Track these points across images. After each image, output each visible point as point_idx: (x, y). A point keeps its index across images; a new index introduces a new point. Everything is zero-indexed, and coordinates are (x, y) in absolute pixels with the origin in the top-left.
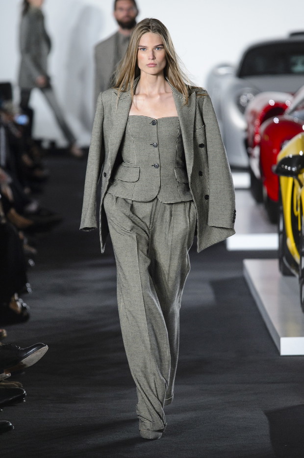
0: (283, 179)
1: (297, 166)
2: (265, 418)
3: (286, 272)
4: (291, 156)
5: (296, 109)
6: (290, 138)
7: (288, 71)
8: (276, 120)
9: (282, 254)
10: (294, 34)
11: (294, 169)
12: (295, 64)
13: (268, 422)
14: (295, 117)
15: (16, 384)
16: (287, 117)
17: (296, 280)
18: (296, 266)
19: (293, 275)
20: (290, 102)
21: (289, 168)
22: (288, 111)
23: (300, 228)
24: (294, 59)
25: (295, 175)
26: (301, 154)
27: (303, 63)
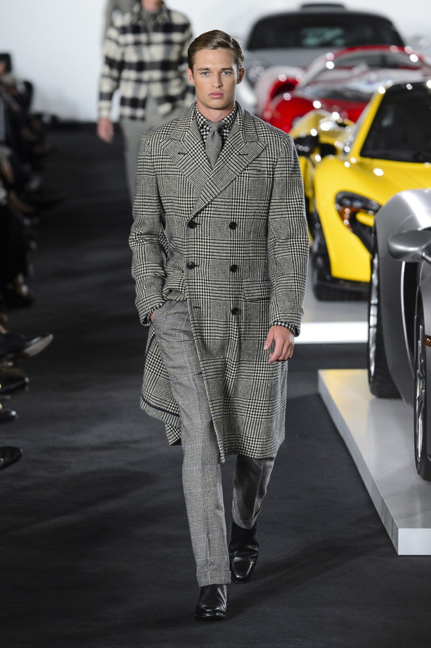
1: (309, 146)
4: (303, 136)
5: (309, 84)
6: (302, 114)
7: (298, 43)
8: (287, 96)
10: (306, 6)
11: (306, 149)
12: (305, 37)
14: (307, 93)
15: (18, 372)
16: (299, 93)
20: (301, 77)
21: (301, 148)
22: (299, 87)
23: (312, 209)
24: (304, 31)
25: (307, 155)
26: (314, 133)
27: (314, 36)
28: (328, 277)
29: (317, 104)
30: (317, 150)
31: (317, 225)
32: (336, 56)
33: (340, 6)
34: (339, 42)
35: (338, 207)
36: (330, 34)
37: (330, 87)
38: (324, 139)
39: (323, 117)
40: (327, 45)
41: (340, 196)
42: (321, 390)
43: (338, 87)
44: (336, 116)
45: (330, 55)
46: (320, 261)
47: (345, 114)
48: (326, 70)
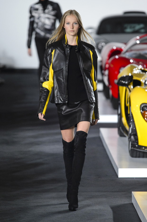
0: (121, 88)
1: (128, 81)
2: (110, 210)
3: (121, 135)
4: (125, 76)
5: (127, 51)
6: (124, 66)
7: (122, 31)
8: (117, 57)
9: (119, 125)
10: (126, 13)
11: (126, 83)
12: (126, 28)
13: (112, 212)
14: (127, 55)
16: (122, 55)
17: (126, 139)
18: (127, 132)
19: (125, 136)
20: (124, 48)
21: (124, 82)
22: (123, 52)
23: (129, 113)
24: (126, 25)
25: (127, 85)
26: (130, 75)
27: (131, 28)
28: (137, 146)
29: (131, 61)
30: (132, 83)
31: (132, 120)
32: (140, 38)
33: (143, 13)
34: (143, 31)
35: (141, 111)
36: (138, 27)
37: (138, 52)
38: (135, 78)
39: (135, 67)
40: (136, 32)
41: (143, 106)
42: (133, 202)
43: (142, 52)
44: (140, 67)
45: (138, 37)
46: (132, 137)
47: (145, 66)
48: (136, 44)
